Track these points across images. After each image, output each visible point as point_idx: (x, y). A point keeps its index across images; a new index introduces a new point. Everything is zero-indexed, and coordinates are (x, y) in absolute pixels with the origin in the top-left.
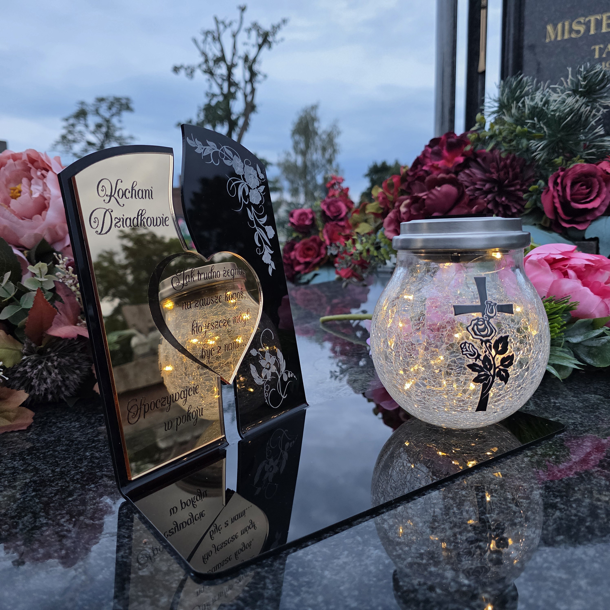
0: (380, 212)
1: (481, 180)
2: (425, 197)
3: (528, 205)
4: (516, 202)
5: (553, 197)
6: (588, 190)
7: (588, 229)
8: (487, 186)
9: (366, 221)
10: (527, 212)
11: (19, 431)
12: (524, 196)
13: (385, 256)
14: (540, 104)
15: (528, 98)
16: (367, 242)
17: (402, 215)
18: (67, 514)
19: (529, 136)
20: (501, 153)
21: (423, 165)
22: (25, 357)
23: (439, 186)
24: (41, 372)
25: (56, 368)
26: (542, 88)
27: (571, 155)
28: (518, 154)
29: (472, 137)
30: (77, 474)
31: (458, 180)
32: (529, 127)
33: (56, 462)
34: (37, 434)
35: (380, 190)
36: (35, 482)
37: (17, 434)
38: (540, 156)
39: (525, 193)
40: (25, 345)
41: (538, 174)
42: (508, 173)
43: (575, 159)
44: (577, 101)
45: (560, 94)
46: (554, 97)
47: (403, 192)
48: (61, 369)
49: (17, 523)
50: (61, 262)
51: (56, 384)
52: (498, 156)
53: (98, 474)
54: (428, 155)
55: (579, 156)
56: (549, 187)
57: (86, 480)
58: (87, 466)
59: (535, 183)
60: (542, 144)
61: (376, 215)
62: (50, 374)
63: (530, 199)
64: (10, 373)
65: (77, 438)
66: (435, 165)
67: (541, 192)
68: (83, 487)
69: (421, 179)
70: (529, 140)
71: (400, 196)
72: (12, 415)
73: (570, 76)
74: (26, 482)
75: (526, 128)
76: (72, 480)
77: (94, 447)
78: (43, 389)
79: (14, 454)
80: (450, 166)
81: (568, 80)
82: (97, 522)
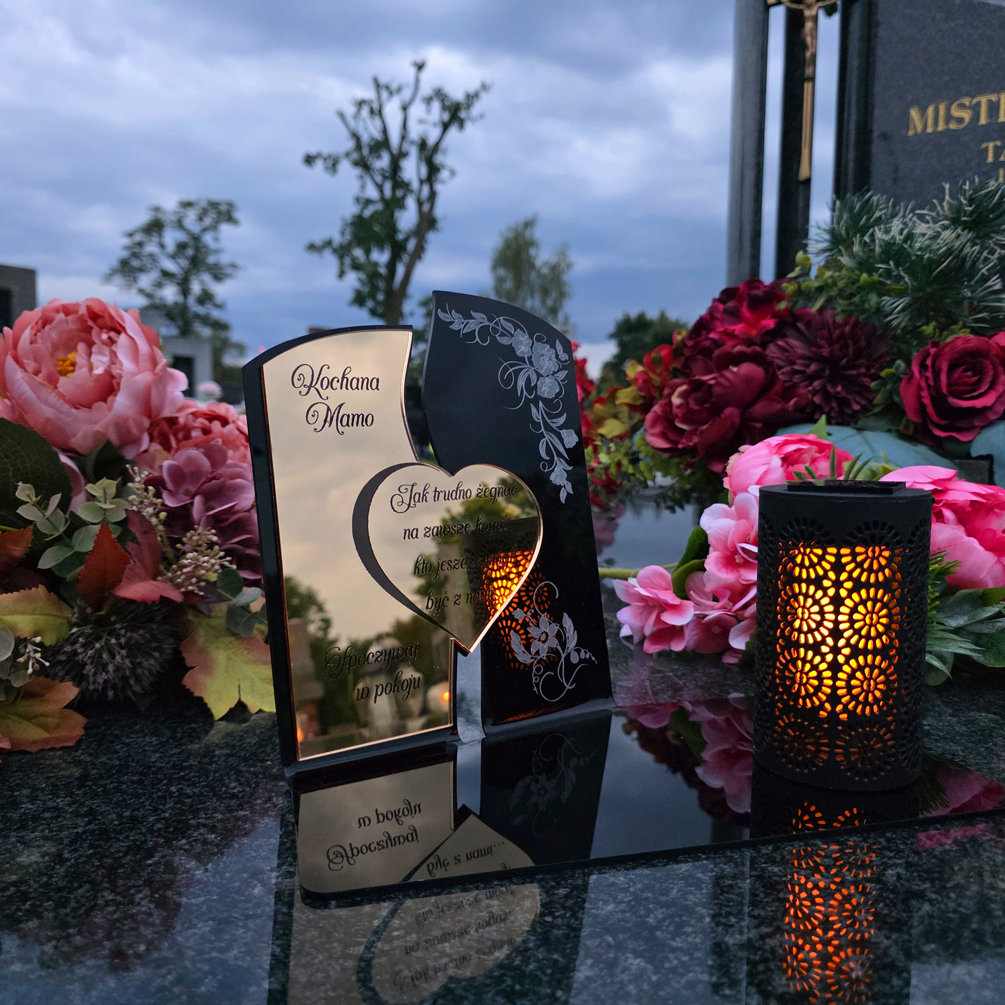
0: (639, 402)
1: (802, 357)
2: (712, 382)
3: (879, 399)
4: (859, 393)
5: (920, 388)
6: (976, 378)
7: (976, 440)
8: (813, 367)
9: (616, 416)
10: (876, 410)
11: (62, 748)
12: (873, 385)
13: (647, 474)
14: (899, 238)
15: (880, 229)
16: (617, 451)
17: (675, 410)
18: (145, 885)
19: (880, 289)
20: (835, 316)
21: (710, 331)
22: (75, 630)
23: (736, 365)
24: (99, 653)
25: (122, 648)
26: (901, 214)
27: (947, 322)
28: (862, 317)
29: (789, 288)
30: (158, 821)
31: (766, 356)
32: (880, 275)
33: (124, 800)
34: (90, 755)
35: (640, 368)
36: (92, 832)
37: (59, 753)
38: (899, 322)
39: (874, 380)
40: (76, 610)
41: (895, 350)
42: (847, 347)
43: (954, 327)
44: (958, 237)
45: (931, 225)
46: (921, 228)
47: (676, 373)
48: (132, 648)
49: (67, 899)
50: (137, 479)
51: (121, 674)
52: (830, 321)
53: (192, 822)
54: (718, 315)
55: (961, 323)
56: (912, 372)
57: (173, 832)
58: (172, 808)
59: (890, 364)
60: (902, 303)
61: (632, 407)
62: (113, 656)
63: (882, 390)
64: (49, 653)
65: (156, 761)
66: (729, 331)
67: (900, 380)
68: (168, 843)
69: (707, 352)
70: (881, 295)
71: (671, 379)
72: (51, 721)
73: (947, 197)
74: (77, 833)
75: (876, 277)
76: (151, 830)
77: (183, 778)
78: (101, 681)
79: (57, 786)
80: (754, 333)
81: (945, 204)
82: (193, 901)
